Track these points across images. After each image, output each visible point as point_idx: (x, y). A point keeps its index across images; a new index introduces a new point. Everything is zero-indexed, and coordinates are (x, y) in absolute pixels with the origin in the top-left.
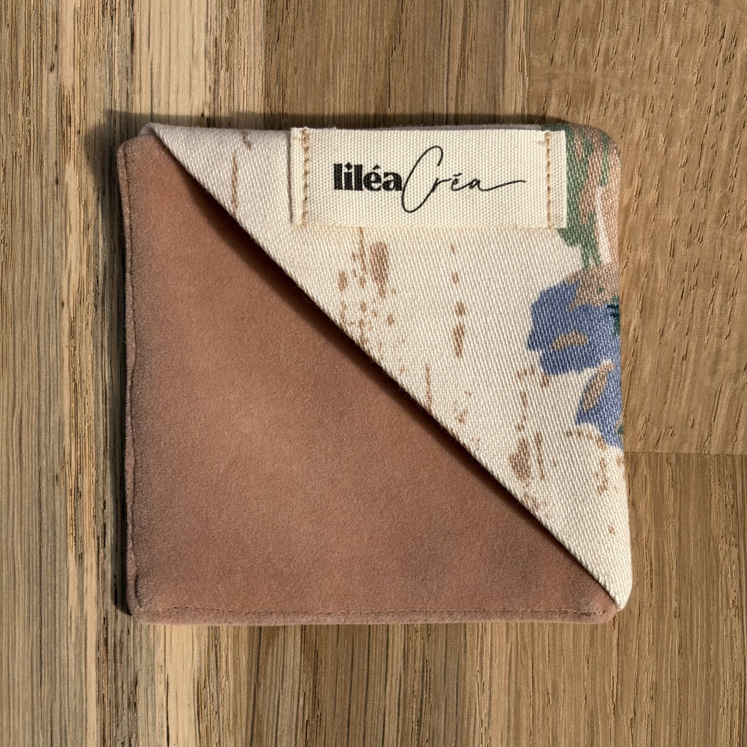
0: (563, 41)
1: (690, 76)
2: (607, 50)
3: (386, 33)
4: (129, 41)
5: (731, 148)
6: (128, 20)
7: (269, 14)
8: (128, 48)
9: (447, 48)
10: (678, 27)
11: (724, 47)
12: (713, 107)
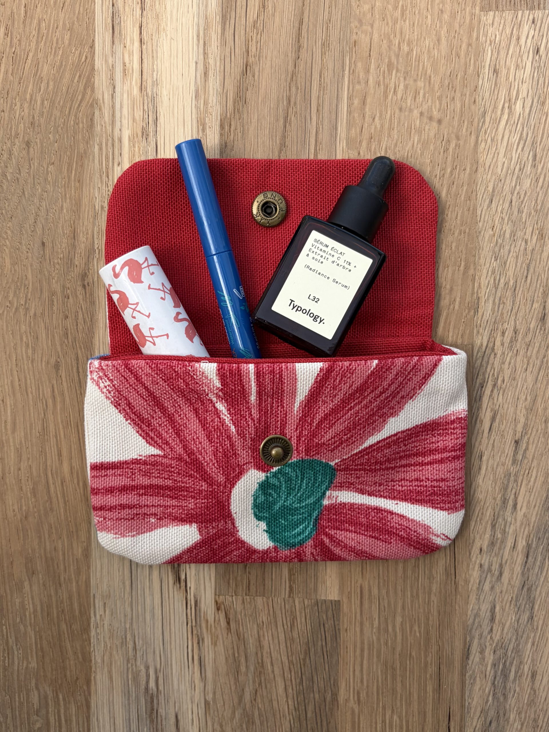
0: (364, 144)
1: (427, 160)
2: (386, 148)
3: (278, 142)
4: (155, 150)
5: (447, 195)
6: (155, 140)
7: (221, 135)
8: (155, 153)
9: (308, 149)
10: (421, 136)
11: (443, 145)
12: (438, 175)
